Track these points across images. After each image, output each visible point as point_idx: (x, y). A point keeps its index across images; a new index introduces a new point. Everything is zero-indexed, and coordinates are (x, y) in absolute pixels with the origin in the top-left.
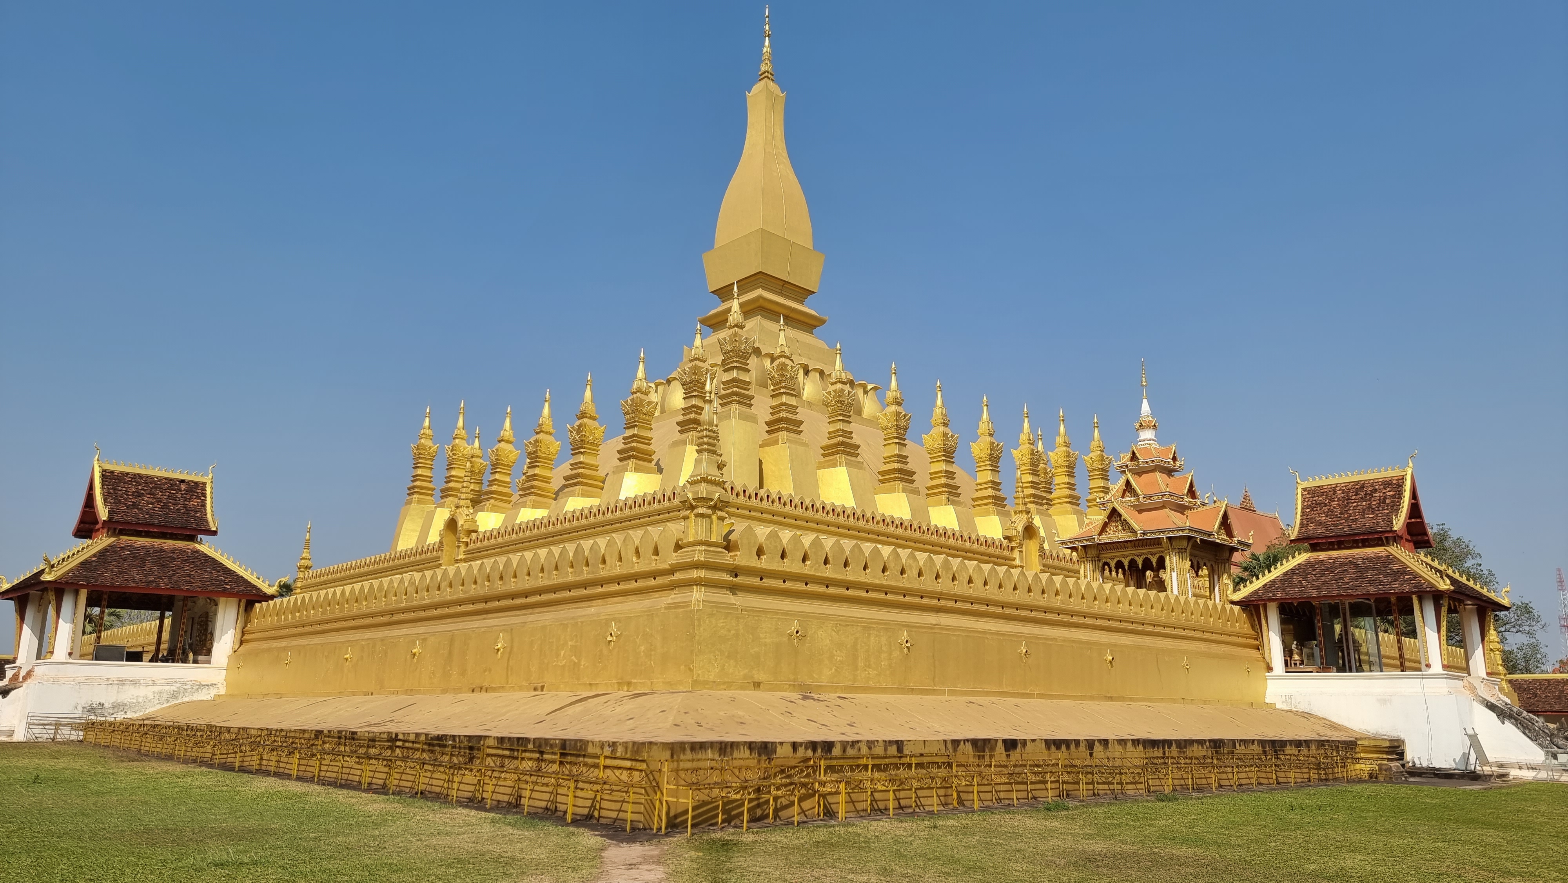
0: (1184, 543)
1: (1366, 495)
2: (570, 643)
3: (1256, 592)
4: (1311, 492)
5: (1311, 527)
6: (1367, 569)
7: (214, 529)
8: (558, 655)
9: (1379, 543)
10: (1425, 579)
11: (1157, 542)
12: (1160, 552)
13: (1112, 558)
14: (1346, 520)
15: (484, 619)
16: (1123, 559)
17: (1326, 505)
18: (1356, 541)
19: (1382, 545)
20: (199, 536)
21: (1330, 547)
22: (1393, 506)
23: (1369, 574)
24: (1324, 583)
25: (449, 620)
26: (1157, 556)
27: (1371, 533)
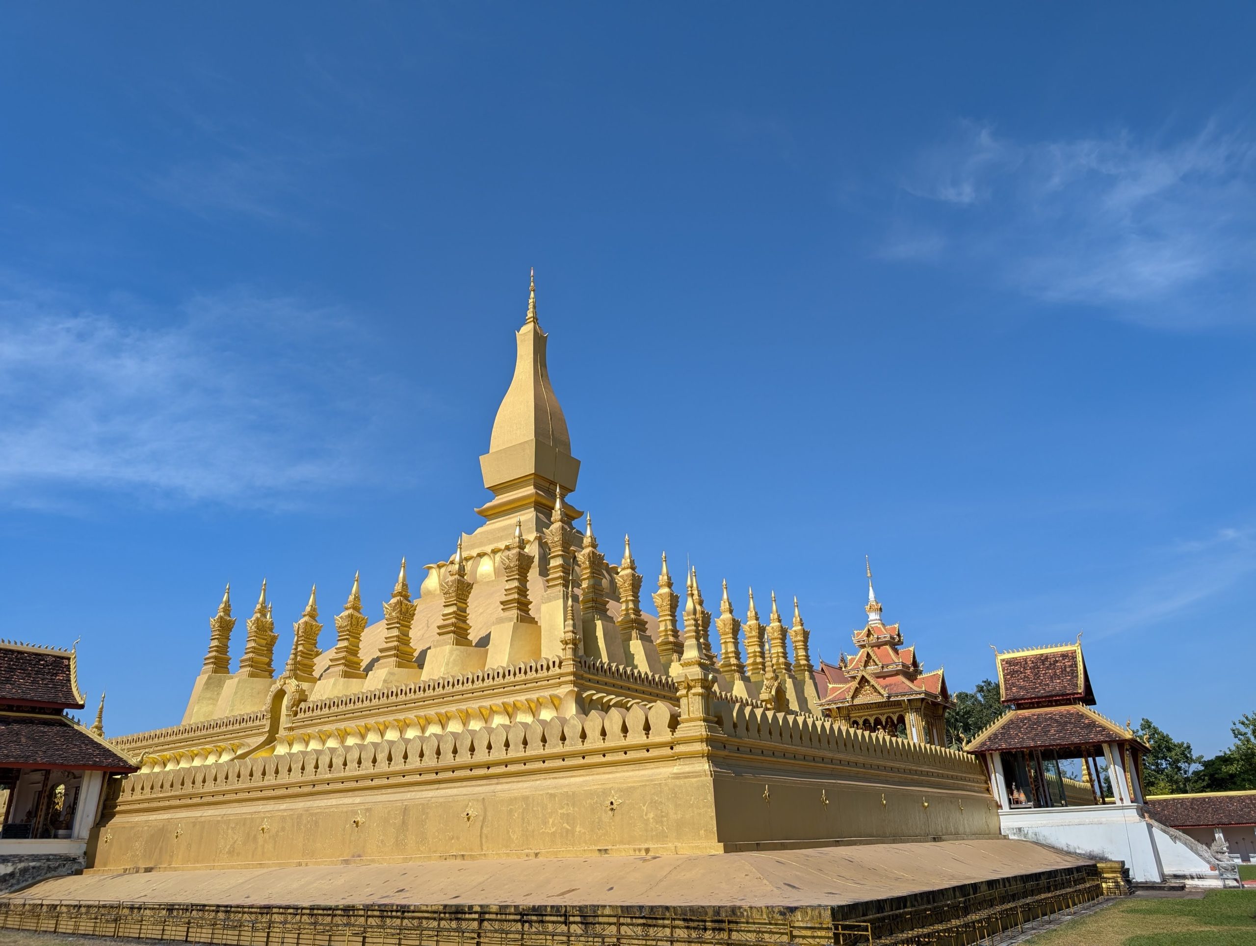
0: (919, 704)
1: (1050, 664)
2: (560, 811)
3: (984, 744)
4: (1009, 662)
5: (1014, 689)
6: (1066, 723)
7: (81, 703)
8: (545, 823)
9: (1069, 702)
10: (1112, 731)
11: (898, 703)
12: (900, 711)
13: (860, 717)
14: (1040, 684)
15: (437, 789)
16: (869, 718)
17: (1021, 673)
18: (1051, 701)
19: (1071, 704)
20: (65, 711)
21: (1031, 706)
22: (1072, 673)
23: (1069, 727)
24: (1036, 735)
25: (389, 790)
26: (897, 715)
27: (1063, 695)
